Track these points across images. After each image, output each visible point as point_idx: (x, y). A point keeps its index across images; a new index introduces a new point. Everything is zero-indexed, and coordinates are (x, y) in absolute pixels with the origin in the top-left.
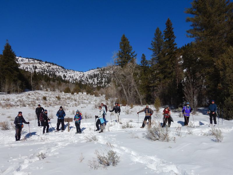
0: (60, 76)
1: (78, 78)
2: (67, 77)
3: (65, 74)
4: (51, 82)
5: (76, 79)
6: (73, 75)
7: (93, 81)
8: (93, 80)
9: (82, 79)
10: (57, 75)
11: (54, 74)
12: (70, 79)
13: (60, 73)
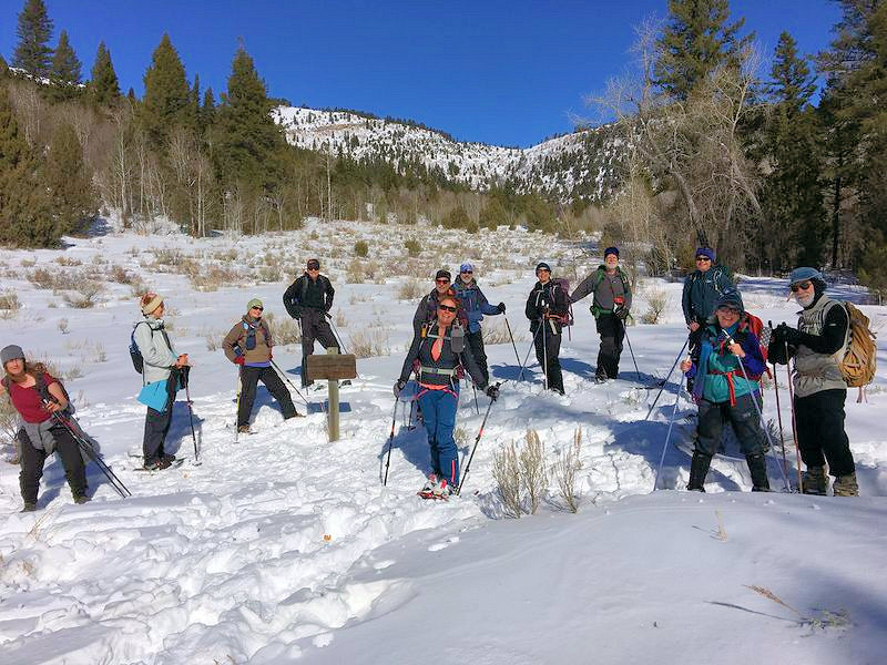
0: (437, 167)
1: (500, 171)
2: (462, 171)
3: (457, 158)
4: (404, 191)
5: (497, 176)
6: (484, 161)
7: (560, 180)
8: (560, 175)
9: (517, 174)
10: (427, 164)
11: (417, 159)
12: (473, 176)
13: (439, 156)
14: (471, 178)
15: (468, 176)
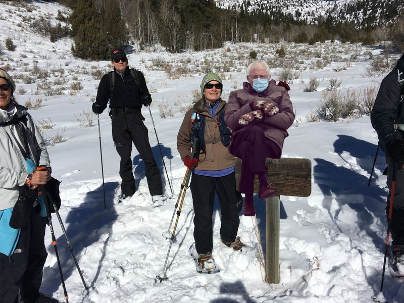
0: (290, 13)
1: (323, 14)
2: (302, 15)
3: (300, 8)
4: (273, 27)
5: (320, 16)
6: (314, 8)
7: (356, 17)
8: (355, 14)
9: (332, 15)
10: (284, 13)
11: (280, 10)
12: (308, 17)
13: (291, 8)
14: (307, 18)
15: (305, 17)
